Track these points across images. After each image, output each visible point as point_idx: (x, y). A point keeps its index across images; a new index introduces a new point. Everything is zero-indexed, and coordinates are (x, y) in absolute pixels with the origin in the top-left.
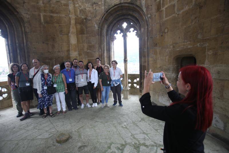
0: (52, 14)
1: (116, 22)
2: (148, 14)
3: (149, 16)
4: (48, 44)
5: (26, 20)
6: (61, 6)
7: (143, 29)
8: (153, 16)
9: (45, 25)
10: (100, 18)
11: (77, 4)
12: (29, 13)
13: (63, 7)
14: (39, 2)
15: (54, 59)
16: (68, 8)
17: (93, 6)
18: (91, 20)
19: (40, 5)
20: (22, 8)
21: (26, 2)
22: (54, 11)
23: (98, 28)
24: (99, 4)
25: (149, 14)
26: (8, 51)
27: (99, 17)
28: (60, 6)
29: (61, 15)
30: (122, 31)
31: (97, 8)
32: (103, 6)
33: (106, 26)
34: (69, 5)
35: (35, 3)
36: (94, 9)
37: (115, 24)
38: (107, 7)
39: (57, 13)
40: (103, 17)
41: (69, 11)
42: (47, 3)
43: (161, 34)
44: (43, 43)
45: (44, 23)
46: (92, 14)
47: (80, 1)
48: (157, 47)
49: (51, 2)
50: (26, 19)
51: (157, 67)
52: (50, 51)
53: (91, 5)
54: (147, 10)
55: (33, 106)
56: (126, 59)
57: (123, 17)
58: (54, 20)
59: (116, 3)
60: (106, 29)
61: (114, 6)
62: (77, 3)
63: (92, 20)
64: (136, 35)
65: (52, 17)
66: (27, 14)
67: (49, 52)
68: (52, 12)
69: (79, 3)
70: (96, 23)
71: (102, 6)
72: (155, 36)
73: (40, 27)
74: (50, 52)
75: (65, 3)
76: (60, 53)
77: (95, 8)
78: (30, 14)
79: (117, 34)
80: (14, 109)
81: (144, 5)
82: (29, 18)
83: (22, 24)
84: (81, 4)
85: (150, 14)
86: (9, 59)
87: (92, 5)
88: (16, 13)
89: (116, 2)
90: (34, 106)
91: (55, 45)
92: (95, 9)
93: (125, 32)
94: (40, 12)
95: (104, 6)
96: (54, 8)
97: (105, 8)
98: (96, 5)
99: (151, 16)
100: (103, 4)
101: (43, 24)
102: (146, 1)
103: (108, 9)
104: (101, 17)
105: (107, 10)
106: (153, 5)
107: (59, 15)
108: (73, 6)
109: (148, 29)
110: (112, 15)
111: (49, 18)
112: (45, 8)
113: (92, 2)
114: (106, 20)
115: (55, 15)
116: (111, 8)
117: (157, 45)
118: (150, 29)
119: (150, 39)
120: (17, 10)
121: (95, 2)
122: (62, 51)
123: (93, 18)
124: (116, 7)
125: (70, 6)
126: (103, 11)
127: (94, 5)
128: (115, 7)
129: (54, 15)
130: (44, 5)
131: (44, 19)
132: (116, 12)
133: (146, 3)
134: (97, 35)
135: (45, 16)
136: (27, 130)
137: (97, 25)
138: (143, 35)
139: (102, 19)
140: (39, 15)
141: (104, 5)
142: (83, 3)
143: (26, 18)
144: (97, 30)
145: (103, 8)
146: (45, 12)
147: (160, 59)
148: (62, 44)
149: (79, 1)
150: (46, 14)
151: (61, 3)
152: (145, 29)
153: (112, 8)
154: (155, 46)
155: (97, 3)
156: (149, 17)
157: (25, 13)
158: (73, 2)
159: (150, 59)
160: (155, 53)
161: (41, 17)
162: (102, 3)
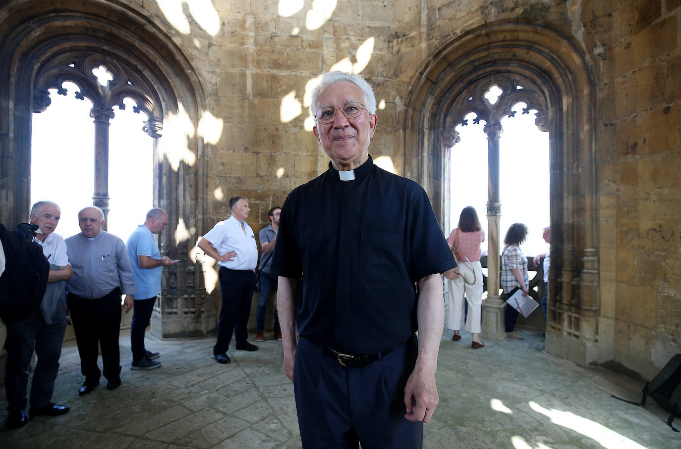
0: (275, 72)
1: (464, 88)
2: (595, 46)
3: (599, 50)
4: (257, 153)
5: (209, 88)
6: (302, 47)
7: (571, 100)
8: (618, 50)
9: (256, 101)
10: (411, 78)
11: (347, 41)
12: (218, 70)
13: (308, 50)
14: (245, 41)
15: (271, 198)
16: (321, 52)
17: (391, 44)
18: (383, 84)
19: (248, 49)
20: (204, 58)
21: (215, 43)
22: (281, 62)
23: (404, 108)
24: (412, 37)
25: (599, 44)
26: (158, 172)
27: (410, 73)
28: (299, 47)
29: (298, 74)
30: (484, 112)
31: (405, 48)
32: (423, 39)
33: (430, 102)
34: (322, 46)
35: (236, 45)
36: (394, 52)
37: (460, 93)
38: (437, 42)
39: (289, 68)
40: (421, 74)
41: (323, 62)
42: (265, 43)
43: (664, 105)
44: (246, 149)
45: (254, 97)
46: (388, 68)
47: (356, 32)
48: (638, 157)
49: (277, 39)
50: (209, 85)
51: (637, 230)
52: (263, 173)
53: (385, 41)
54: (588, 34)
55: (201, 331)
56: (496, 204)
57: (488, 70)
58: (281, 86)
59: (468, 26)
60: (430, 108)
61: (460, 37)
62: (345, 37)
63: (386, 84)
64: (537, 122)
65: (274, 78)
66: (213, 72)
67: (258, 175)
68: (276, 65)
69: (351, 37)
70: (399, 93)
71: (420, 42)
72: (629, 118)
73: (242, 107)
74: (261, 177)
75: (312, 41)
76: (288, 179)
77: (396, 49)
78: (221, 73)
79: (465, 123)
80: (152, 334)
81: (577, 17)
82: (216, 83)
83: (198, 99)
84: (359, 40)
85: (603, 45)
86: (157, 192)
87: (389, 42)
88: (189, 71)
89: (470, 22)
90: (205, 332)
91: (277, 156)
92: (398, 52)
93: (493, 116)
94: (246, 67)
95: (428, 40)
96: (283, 54)
97: (429, 46)
98: (400, 40)
99: (608, 48)
100: (424, 36)
101: (251, 98)
102: (584, 5)
103: (440, 48)
104: (417, 74)
105: (437, 51)
106: (615, 14)
107: (293, 73)
108: (335, 46)
109: (592, 95)
110: (451, 65)
111: (267, 82)
112: (258, 55)
113: (389, 34)
114: (432, 81)
115: (283, 73)
116: (452, 43)
117: (638, 149)
118: (600, 95)
119: (603, 128)
120: (193, 64)
121: (396, 33)
122: (294, 175)
123: (390, 78)
124: (468, 37)
125: (324, 48)
126: (424, 55)
127: (395, 41)
128: (464, 39)
129: (280, 74)
130: (259, 47)
131: (254, 84)
132: (468, 54)
133: (583, 11)
134: (399, 129)
135: (257, 78)
136: (188, 409)
137: (401, 98)
138: (570, 119)
139: (419, 78)
140: (243, 75)
141: (428, 35)
142: (362, 37)
143: (210, 82)
144: (400, 112)
145: (424, 45)
146: (258, 67)
147: (653, 197)
148: (295, 155)
149: (351, 33)
150: (260, 72)
151: (303, 41)
152: (576, 98)
153: (456, 44)
154: (626, 154)
155: (404, 35)
156: (599, 55)
157: (208, 72)
158: (334, 35)
159: (604, 200)
160: (629, 177)
161: (246, 79)
162: (420, 34)
